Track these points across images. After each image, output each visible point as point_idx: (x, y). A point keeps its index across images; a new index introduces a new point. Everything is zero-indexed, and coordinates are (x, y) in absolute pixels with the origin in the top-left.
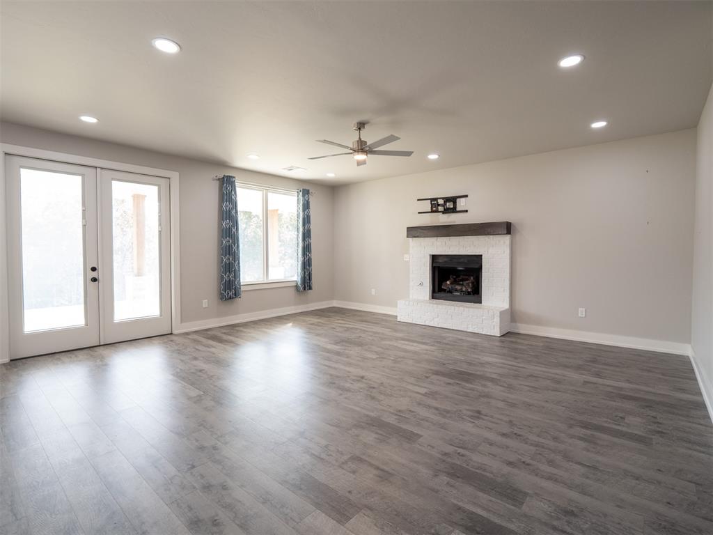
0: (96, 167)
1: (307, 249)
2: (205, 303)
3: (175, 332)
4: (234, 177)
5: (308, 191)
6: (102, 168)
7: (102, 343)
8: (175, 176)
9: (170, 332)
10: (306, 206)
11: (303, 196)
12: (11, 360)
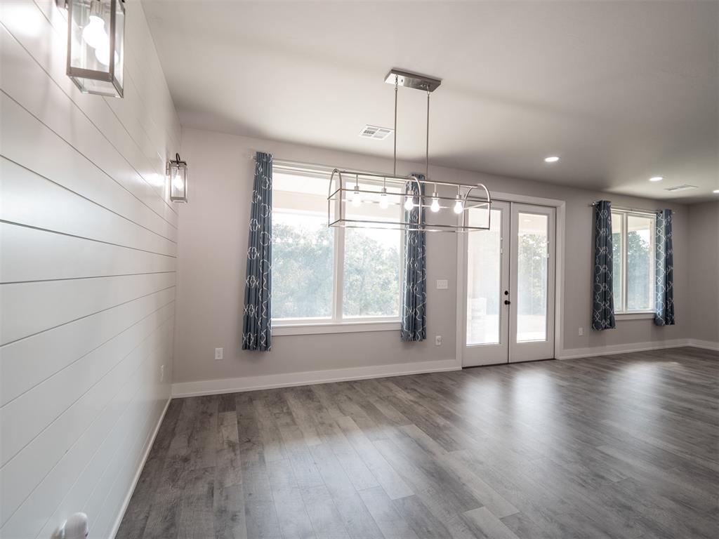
0: (510, 202)
1: (669, 278)
2: (581, 331)
3: (558, 357)
4: (610, 202)
5: (670, 211)
6: (514, 202)
7: (510, 362)
8: (562, 205)
9: (552, 357)
10: (668, 230)
11: (666, 217)
12: (463, 368)
